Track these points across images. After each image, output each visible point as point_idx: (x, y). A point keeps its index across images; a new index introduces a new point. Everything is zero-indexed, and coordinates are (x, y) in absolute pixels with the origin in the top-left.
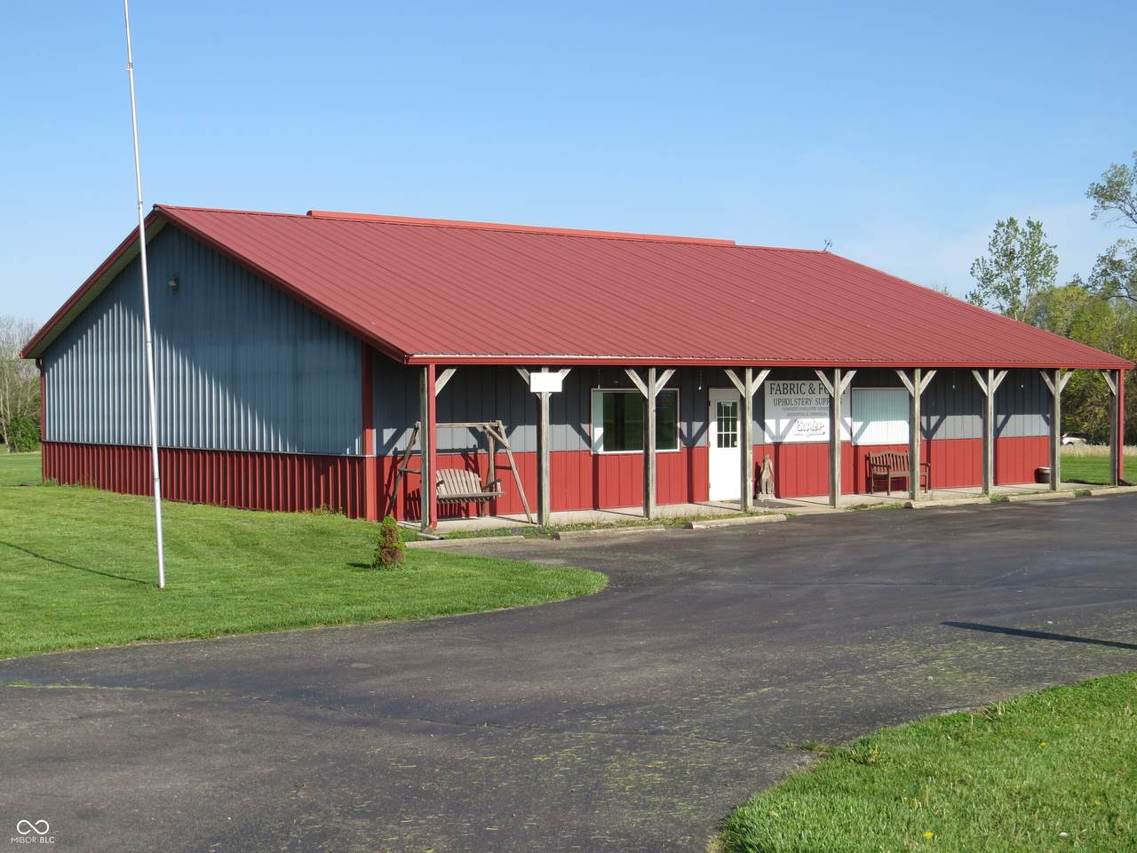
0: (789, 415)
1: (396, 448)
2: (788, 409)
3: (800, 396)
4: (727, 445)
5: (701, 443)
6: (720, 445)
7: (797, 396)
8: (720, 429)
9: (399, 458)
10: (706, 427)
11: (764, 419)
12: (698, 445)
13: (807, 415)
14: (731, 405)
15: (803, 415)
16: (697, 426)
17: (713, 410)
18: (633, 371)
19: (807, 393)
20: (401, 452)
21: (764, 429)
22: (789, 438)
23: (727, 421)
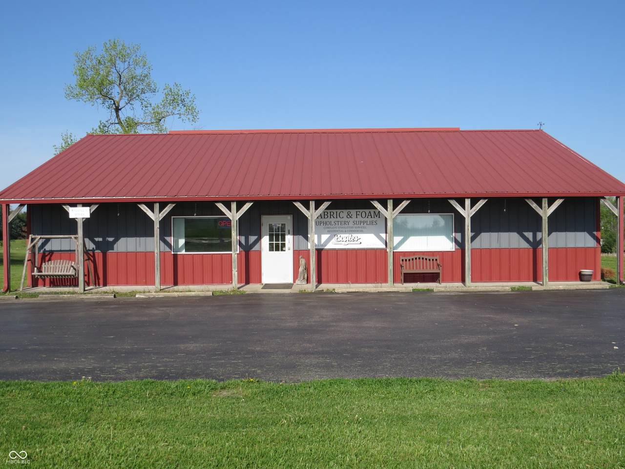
0: (329, 232)
1: (45, 249)
2: (328, 228)
3: (339, 219)
4: (277, 249)
5: (256, 248)
6: (271, 249)
7: (335, 220)
8: (271, 239)
9: (46, 254)
10: (259, 239)
11: (308, 234)
12: (253, 249)
13: (345, 232)
14: (280, 226)
15: (342, 232)
16: (252, 239)
17: (265, 229)
18: (144, 205)
19: (345, 217)
20: (47, 251)
21: (307, 240)
22: (330, 246)
23: (277, 236)
